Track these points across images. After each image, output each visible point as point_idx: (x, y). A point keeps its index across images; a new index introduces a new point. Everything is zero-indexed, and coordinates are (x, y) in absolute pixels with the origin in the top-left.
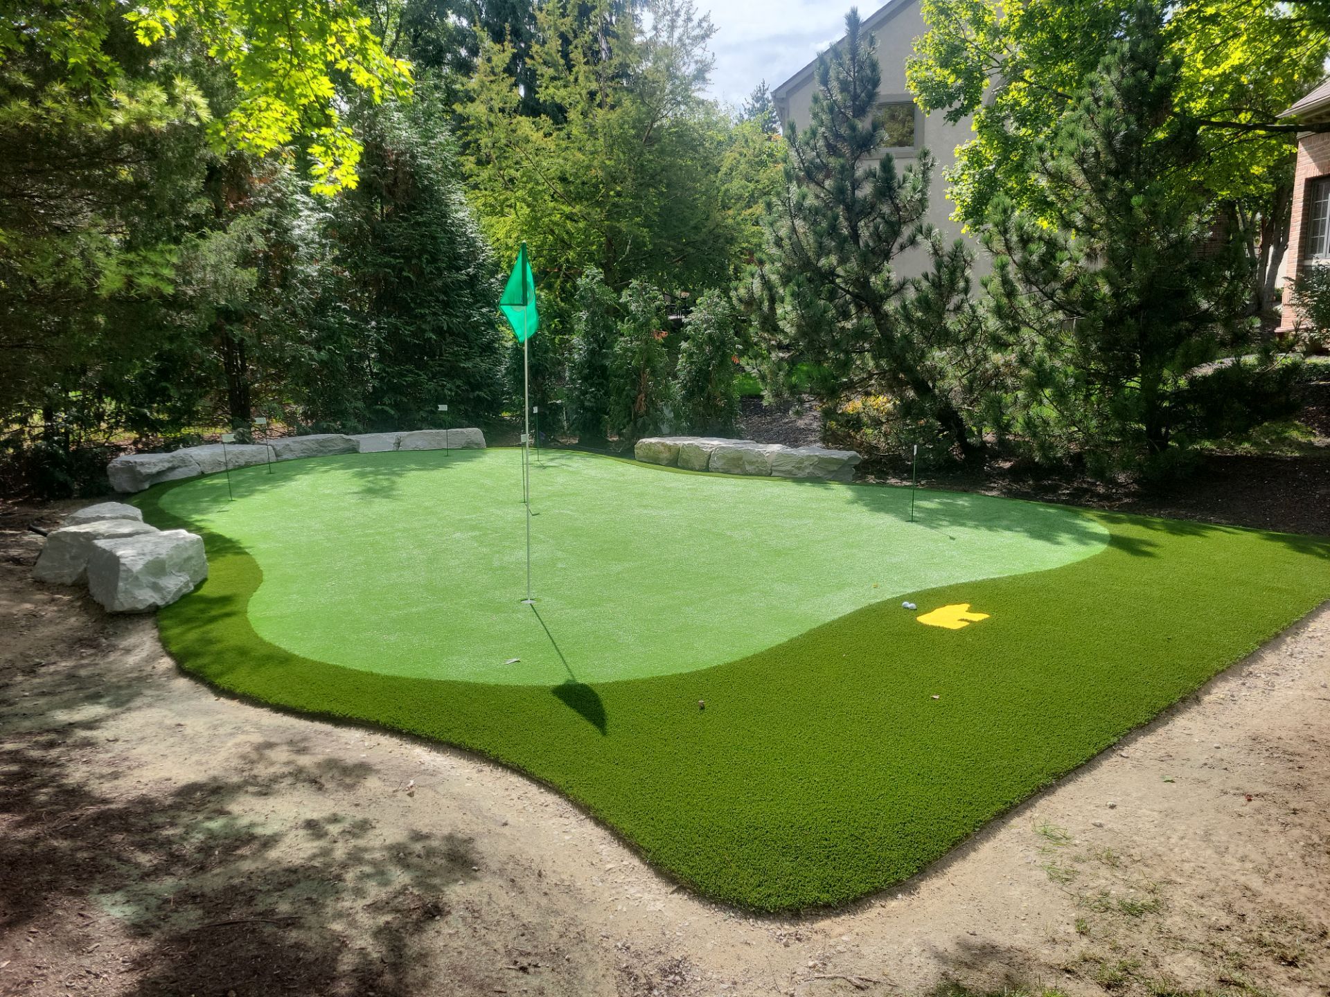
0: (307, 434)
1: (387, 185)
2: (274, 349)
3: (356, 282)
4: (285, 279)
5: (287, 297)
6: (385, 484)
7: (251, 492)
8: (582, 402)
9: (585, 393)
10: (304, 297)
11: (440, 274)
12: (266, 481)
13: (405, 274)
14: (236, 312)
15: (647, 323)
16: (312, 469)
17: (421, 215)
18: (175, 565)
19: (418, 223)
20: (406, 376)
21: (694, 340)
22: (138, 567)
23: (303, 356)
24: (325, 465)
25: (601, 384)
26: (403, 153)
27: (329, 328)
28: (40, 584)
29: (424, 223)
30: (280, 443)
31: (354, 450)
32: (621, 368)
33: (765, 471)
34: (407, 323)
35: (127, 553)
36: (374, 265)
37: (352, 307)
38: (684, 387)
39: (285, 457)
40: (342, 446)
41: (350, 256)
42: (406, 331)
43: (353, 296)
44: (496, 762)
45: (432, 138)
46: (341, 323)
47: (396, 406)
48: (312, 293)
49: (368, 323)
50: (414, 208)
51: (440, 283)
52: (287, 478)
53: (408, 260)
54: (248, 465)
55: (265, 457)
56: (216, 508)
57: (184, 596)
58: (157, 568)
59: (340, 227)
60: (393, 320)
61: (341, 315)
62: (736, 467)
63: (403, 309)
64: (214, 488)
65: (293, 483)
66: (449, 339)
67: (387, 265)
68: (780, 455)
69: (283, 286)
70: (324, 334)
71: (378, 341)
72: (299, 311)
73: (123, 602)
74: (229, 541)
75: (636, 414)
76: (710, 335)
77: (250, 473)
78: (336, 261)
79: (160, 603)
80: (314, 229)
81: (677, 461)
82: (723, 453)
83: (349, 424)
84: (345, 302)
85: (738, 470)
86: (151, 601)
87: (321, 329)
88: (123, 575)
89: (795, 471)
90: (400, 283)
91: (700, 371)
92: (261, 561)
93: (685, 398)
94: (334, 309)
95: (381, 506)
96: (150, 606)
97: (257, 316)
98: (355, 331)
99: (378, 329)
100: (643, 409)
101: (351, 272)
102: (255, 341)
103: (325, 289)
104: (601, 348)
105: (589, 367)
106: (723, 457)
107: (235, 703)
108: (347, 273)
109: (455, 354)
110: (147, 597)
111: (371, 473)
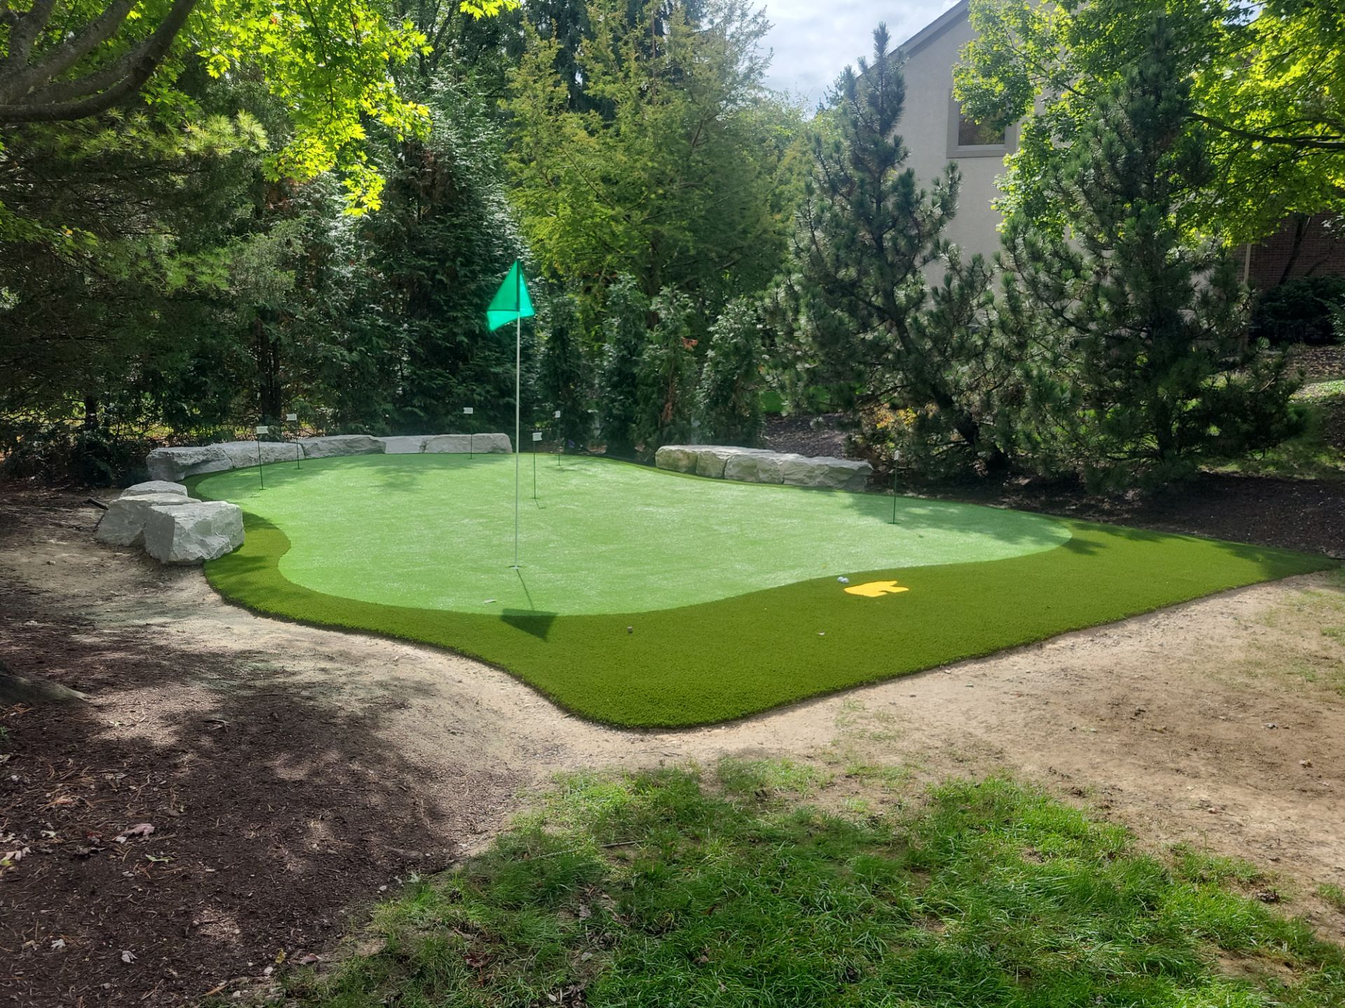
0: (336, 434)
1: (425, 187)
2: (307, 348)
3: (391, 284)
4: (320, 280)
5: (322, 298)
6: (406, 479)
7: (281, 483)
8: (611, 410)
9: (613, 401)
10: (338, 299)
11: (474, 279)
12: (294, 474)
13: (438, 277)
14: (272, 312)
15: (675, 332)
16: (338, 466)
17: (457, 216)
18: (218, 528)
19: (454, 226)
20: (436, 379)
21: (720, 349)
22: (189, 525)
23: (335, 356)
24: (350, 462)
25: (629, 392)
26: (441, 155)
27: (361, 330)
28: (103, 544)
29: (461, 225)
30: (309, 443)
31: (380, 451)
32: (649, 376)
33: (777, 479)
34: (439, 327)
35: (179, 515)
36: (409, 267)
37: (386, 309)
38: (708, 396)
39: (313, 456)
40: (369, 447)
41: (385, 258)
42: (439, 333)
43: (387, 298)
44: (463, 654)
45: (474, 137)
46: (373, 325)
47: (424, 409)
48: (346, 295)
49: (401, 325)
50: (451, 210)
51: (473, 286)
52: (313, 473)
53: (442, 262)
54: (277, 461)
55: (293, 454)
56: (248, 494)
57: (225, 555)
58: (205, 528)
59: (376, 228)
60: (425, 323)
61: (375, 317)
62: (749, 474)
63: (436, 311)
64: (245, 478)
65: (320, 477)
66: (481, 343)
67: (422, 268)
68: (793, 464)
69: (319, 287)
70: (356, 335)
71: (410, 344)
72: (334, 313)
73: (177, 554)
74: (262, 519)
75: (662, 423)
76: (736, 343)
77: (279, 468)
78: (371, 262)
79: (207, 557)
80: (350, 230)
81: (695, 469)
82: (738, 460)
83: (377, 426)
84: (378, 302)
85: (753, 478)
86: (200, 554)
87: (353, 331)
88: (177, 531)
89: (807, 480)
90: (433, 286)
91: (725, 381)
92: (288, 534)
93: (710, 407)
94: (367, 311)
95: (400, 498)
96: (198, 559)
97: (292, 316)
98: (388, 334)
99: (410, 331)
100: (670, 417)
101: (385, 275)
102: (290, 340)
103: (359, 291)
104: (632, 356)
105: (619, 375)
106: (738, 465)
107: (270, 620)
108: (381, 275)
109: (486, 359)
110: (196, 551)
111: (394, 470)
